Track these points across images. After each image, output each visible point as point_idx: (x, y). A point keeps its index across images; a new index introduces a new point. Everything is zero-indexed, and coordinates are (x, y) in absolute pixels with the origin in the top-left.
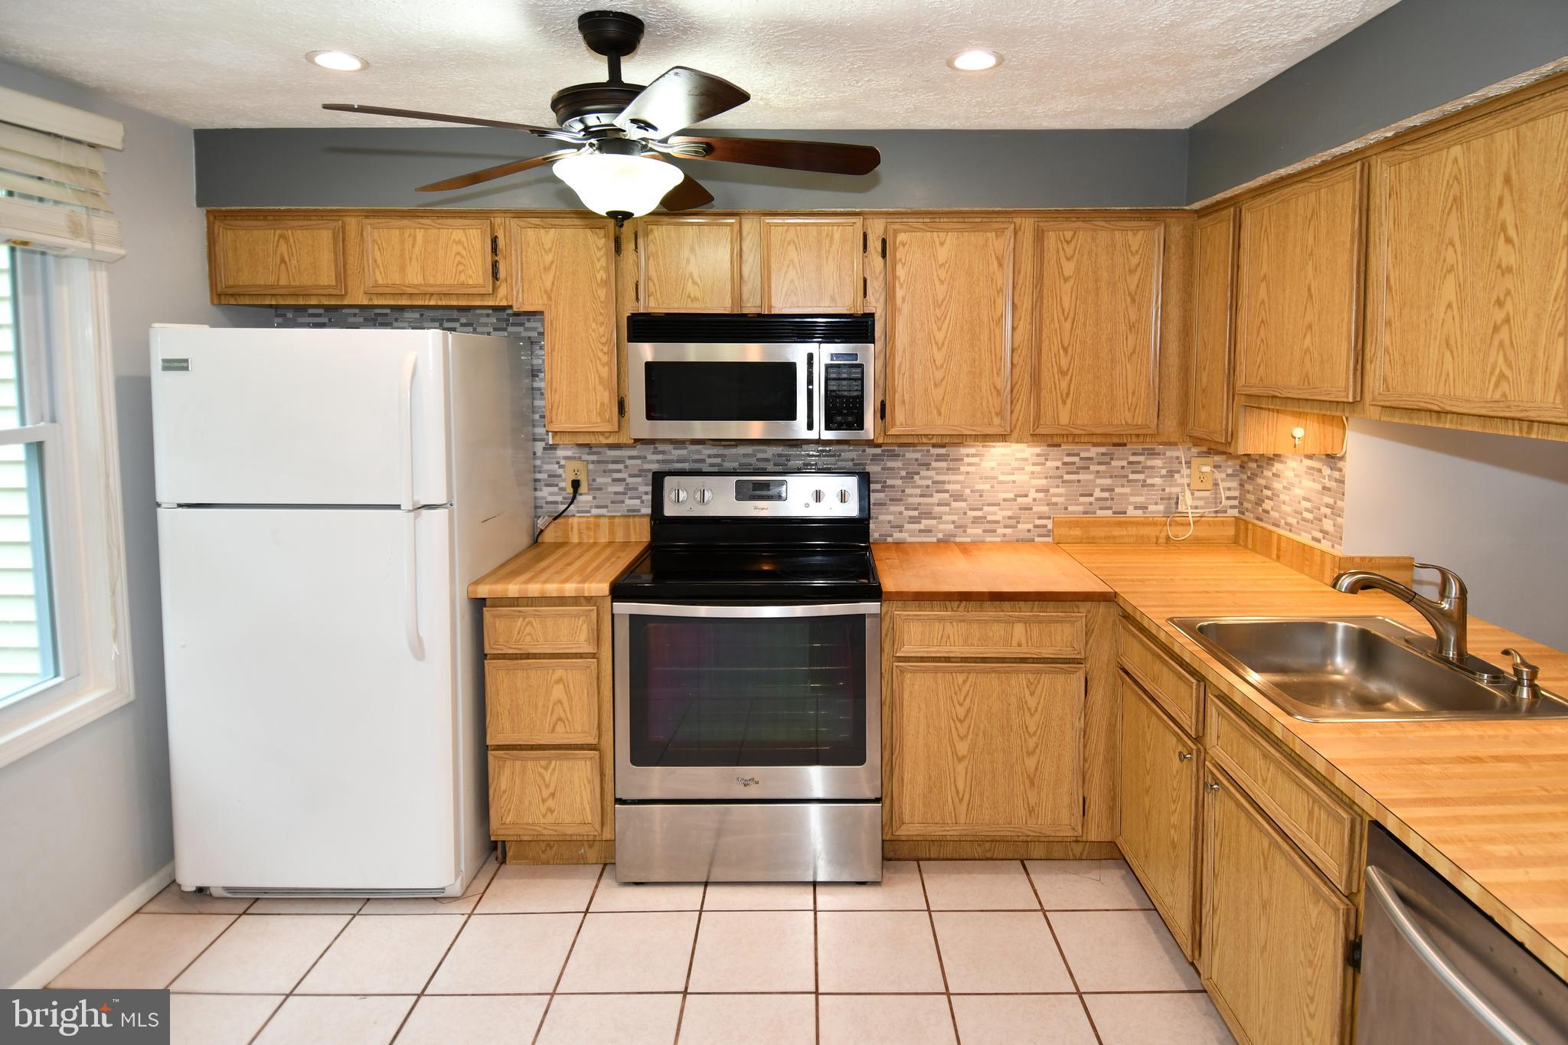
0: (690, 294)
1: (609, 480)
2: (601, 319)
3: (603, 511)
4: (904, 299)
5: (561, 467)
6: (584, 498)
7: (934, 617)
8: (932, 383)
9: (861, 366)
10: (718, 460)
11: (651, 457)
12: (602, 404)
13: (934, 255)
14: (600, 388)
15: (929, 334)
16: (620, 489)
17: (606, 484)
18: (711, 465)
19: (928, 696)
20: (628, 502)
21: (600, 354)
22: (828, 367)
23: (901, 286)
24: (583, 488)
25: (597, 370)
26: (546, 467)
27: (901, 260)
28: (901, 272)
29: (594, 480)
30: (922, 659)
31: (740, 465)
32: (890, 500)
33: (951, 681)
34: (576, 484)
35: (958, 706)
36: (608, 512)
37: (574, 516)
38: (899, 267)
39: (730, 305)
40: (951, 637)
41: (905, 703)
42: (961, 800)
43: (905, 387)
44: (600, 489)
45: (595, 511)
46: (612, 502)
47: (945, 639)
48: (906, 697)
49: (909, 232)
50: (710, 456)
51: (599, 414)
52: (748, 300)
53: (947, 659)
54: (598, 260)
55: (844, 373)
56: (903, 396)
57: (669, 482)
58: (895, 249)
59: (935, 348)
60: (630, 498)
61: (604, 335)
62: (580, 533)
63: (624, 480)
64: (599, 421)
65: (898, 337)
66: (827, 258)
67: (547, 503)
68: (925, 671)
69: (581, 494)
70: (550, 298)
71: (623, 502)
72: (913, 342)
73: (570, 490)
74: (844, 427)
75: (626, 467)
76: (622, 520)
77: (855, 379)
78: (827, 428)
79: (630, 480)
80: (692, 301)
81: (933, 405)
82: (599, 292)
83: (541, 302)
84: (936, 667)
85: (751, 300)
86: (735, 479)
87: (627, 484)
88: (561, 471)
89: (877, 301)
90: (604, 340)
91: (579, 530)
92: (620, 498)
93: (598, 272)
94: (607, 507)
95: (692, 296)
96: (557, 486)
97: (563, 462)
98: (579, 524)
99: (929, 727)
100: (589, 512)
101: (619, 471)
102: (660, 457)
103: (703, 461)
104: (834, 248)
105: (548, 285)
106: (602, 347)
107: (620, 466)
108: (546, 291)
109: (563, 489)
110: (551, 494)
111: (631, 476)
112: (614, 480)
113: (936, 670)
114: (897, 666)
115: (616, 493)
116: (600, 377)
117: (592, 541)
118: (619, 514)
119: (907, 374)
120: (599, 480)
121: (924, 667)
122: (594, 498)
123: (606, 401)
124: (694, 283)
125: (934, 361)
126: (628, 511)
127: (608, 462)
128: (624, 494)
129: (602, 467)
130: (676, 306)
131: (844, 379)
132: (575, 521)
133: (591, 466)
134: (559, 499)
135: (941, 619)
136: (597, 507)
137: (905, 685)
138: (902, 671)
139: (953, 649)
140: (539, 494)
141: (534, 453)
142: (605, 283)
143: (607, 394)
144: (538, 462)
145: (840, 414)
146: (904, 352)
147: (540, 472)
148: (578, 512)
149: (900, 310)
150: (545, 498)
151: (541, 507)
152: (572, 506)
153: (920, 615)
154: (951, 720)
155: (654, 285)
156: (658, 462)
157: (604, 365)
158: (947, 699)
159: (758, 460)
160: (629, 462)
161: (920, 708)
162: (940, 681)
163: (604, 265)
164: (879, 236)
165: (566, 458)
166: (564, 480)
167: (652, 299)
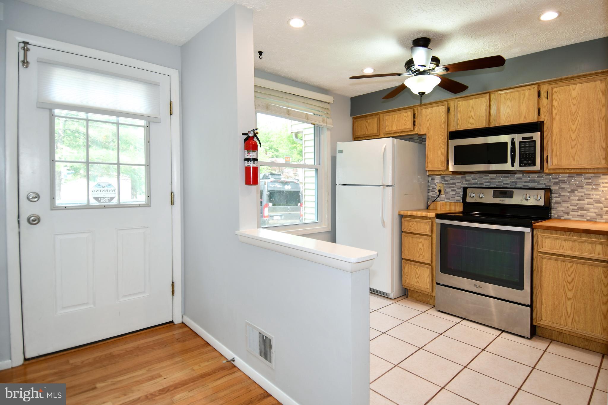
0: (471, 122)
1: (451, 190)
2: (443, 134)
3: (448, 200)
4: (556, 114)
5: (436, 185)
6: (443, 196)
7: (556, 237)
8: (570, 146)
9: (535, 141)
10: (489, 184)
11: (464, 182)
12: (442, 161)
13: (570, 95)
14: (442, 156)
15: (568, 127)
16: (454, 193)
17: (450, 192)
18: (486, 185)
19: (554, 270)
20: (456, 198)
21: (442, 145)
22: (520, 142)
23: (555, 109)
24: (442, 192)
25: (441, 151)
26: (432, 185)
27: (555, 98)
28: (555, 103)
29: (446, 190)
30: (552, 254)
31: (497, 186)
32: (563, 201)
33: (565, 265)
34: (440, 191)
35: (568, 277)
36: (450, 201)
37: (439, 201)
38: (554, 101)
39: (485, 125)
40: (565, 246)
41: (543, 271)
42: (569, 317)
43: (557, 149)
44: (448, 193)
45: (446, 200)
46: (451, 198)
47: (562, 247)
48: (544, 269)
49: (558, 87)
50: (485, 182)
51: (441, 164)
52: (492, 122)
53: (564, 256)
54: (443, 116)
55: (527, 144)
56: (556, 153)
57: (469, 190)
58: (552, 95)
59: (571, 133)
60: (457, 196)
61: (443, 139)
62: (440, 207)
63: (455, 190)
64: (441, 166)
65: (554, 129)
66: (523, 103)
67: (432, 197)
68: (552, 259)
69: (442, 194)
70: (428, 129)
71: (455, 198)
72: (561, 130)
73: (438, 193)
74: (527, 165)
75: (456, 186)
76: (454, 203)
77: (532, 146)
78: (520, 166)
79: (457, 190)
80: (472, 125)
81: (570, 156)
82: (442, 126)
83: (426, 131)
84: (557, 258)
85: (493, 122)
86: (493, 190)
87: (456, 192)
88: (436, 187)
89: (545, 116)
90: (443, 141)
91: (440, 206)
92: (453, 196)
93: (442, 119)
94: (449, 199)
95: (472, 123)
96: (434, 192)
97: (436, 184)
98: (440, 204)
99: (554, 283)
100: (444, 200)
101: (454, 187)
102: (468, 182)
103: (483, 184)
104: (525, 99)
105: (428, 125)
106: (442, 143)
107: (454, 186)
108: (427, 127)
109: (436, 193)
110: (433, 194)
111: (457, 189)
112: (452, 190)
113: (557, 260)
114: (539, 255)
115: (453, 195)
116: (442, 153)
117: (444, 210)
118: (453, 202)
119: (558, 144)
120: (447, 190)
121: (552, 257)
122: (446, 196)
123: (443, 160)
124: (473, 118)
125: (571, 138)
126: (456, 201)
127: (450, 184)
128: (455, 195)
129: (448, 186)
130: (466, 127)
131: (527, 147)
132: (439, 203)
133: (445, 185)
134: (435, 196)
135: (559, 239)
136: (447, 199)
137: (543, 264)
138: (542, 258)
139: (565, 252)
140: (429, 194)
141: (428, 181)
142: (444, 122)
143: (443, 158)
144: (429, 184)
145: (526, 160)
146: (557, 135)
147: (430, 187)
148: (441, 200)
149: (555, 119)
150: (431, 195)
151: (430, 198)
152: (438, 198)
153: (550, 236)
154: (565, 282)
155: (459, 121)
156: (467, 184)
157: (443, 149)
158: (562, 272)
159: (504, 184)
160: (457, 184)
161: (550, 274)
162: (559, 265)
163: (444, 117)
164: (546, 91)
165: (437, 182)
166: (437, 190)
167: (458, 126)
